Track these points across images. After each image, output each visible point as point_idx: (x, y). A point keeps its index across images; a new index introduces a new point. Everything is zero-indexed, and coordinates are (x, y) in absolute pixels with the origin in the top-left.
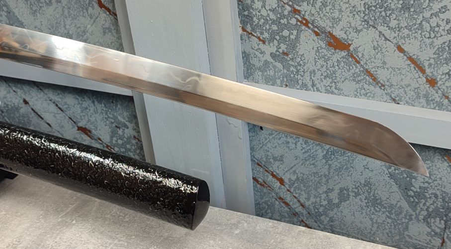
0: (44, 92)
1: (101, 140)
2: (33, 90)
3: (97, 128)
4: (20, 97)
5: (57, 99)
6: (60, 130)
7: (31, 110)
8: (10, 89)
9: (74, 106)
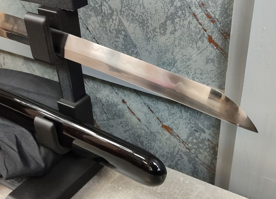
0: (141, 97)
1: (178, 137)
2: (133, 94)
3: (178, 128)
4: (120, 98)
5: (150, 104)
6: (147, 125)
7: (127, 108)
8: (114, 91)
9: (163, 111)
